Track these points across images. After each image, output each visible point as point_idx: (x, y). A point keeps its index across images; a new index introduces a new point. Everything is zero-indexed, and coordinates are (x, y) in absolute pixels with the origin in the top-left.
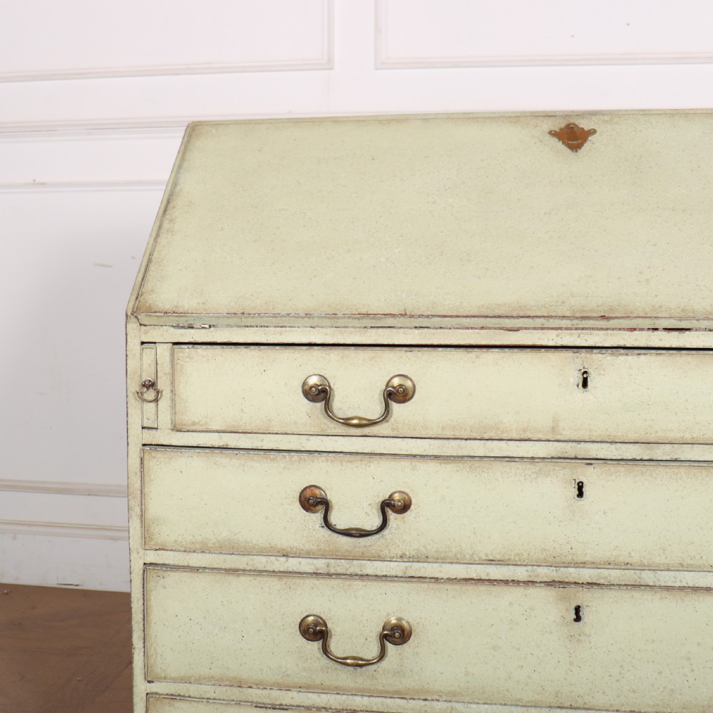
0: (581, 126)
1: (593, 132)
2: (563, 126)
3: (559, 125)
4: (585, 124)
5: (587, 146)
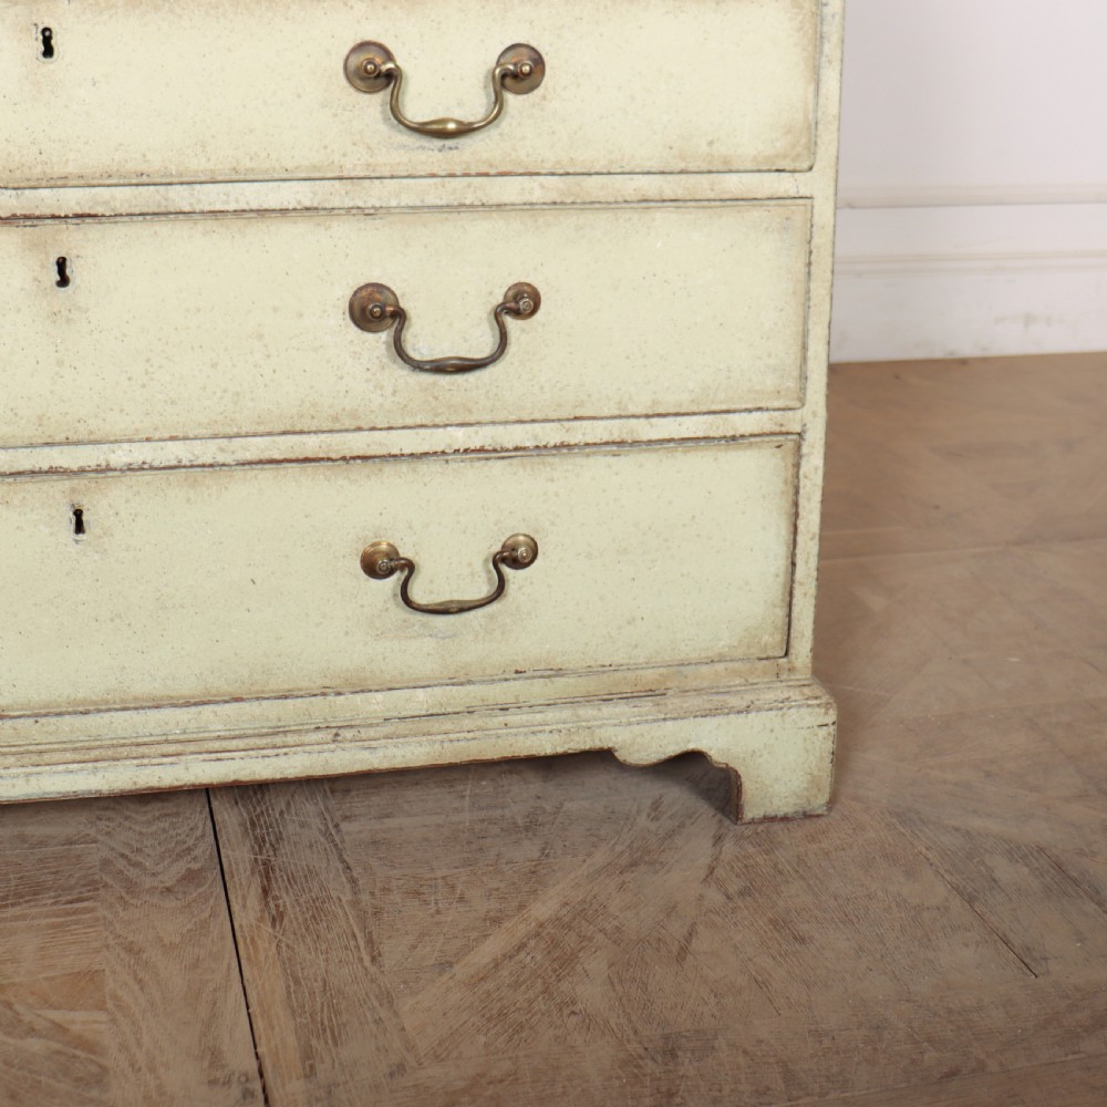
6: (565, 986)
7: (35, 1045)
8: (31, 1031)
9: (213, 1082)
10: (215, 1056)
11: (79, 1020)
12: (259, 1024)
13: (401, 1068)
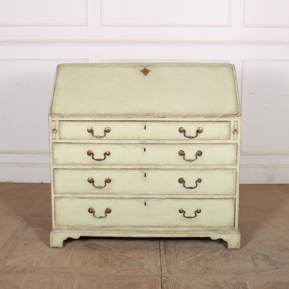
0: (147, 69)
1: (150, 70)
2: (143, 69)
3: (142, 68)
4: (148, 68)
5: (148, 74)
6: (198, 263)
7: (136, 262)
8: (136, 261)
9: (155, 267)
10: (156, 265)
11: (141, 261)
12: (161, 263)
13: (177, 268)
